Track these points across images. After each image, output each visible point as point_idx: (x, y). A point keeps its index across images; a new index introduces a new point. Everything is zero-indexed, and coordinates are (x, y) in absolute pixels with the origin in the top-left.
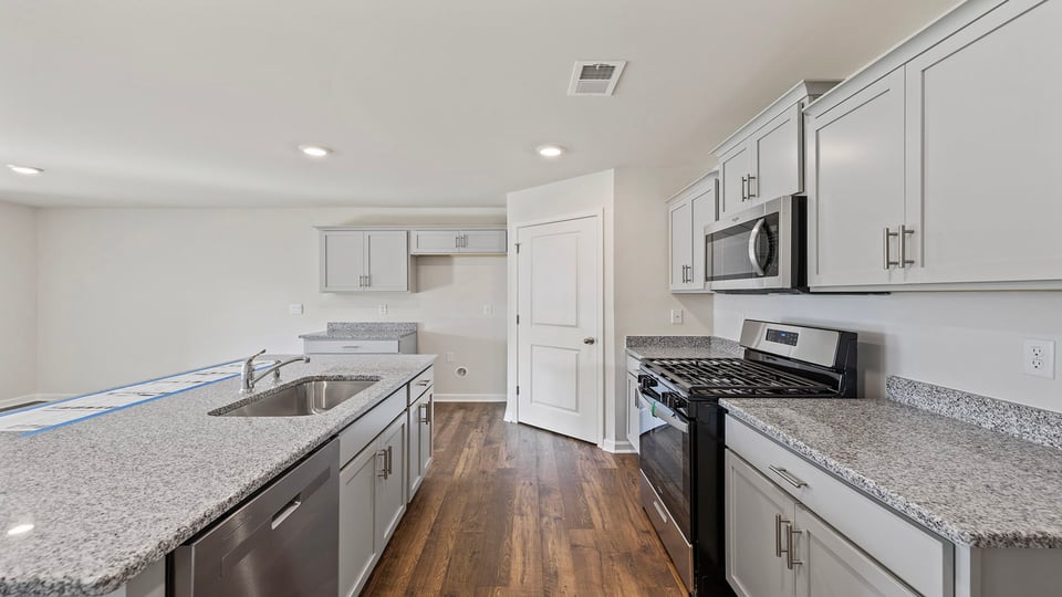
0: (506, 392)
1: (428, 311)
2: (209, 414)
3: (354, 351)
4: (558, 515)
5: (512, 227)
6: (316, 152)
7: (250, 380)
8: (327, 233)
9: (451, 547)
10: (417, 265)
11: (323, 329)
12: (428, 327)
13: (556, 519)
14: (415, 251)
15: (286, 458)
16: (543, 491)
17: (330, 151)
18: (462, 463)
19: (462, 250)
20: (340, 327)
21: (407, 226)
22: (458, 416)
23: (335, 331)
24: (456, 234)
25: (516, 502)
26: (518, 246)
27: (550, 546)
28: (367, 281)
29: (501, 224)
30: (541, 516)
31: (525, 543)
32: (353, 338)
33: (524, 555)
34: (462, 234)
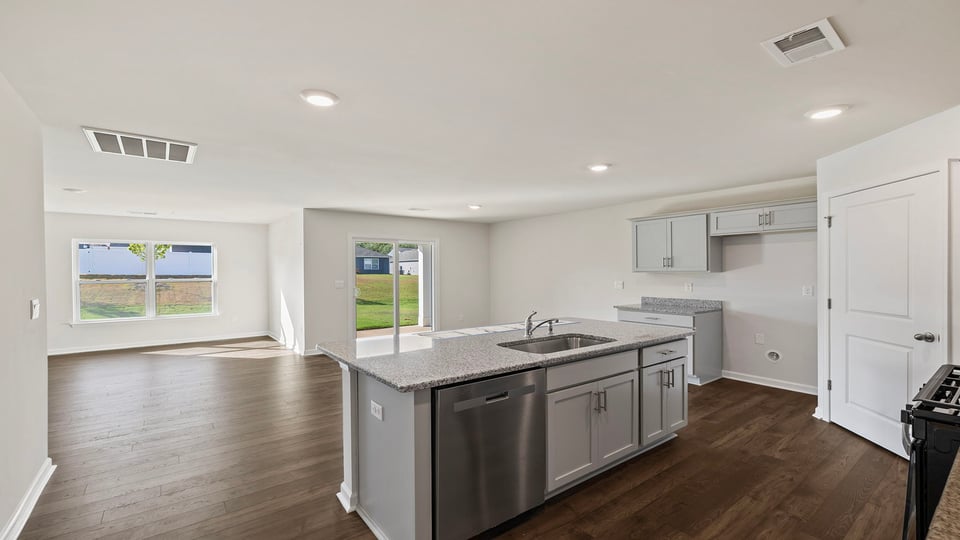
0: (816, 385)
1: (734, 290)
2: (499, 345)
3: (654, 322)
4: (799, 515)
5: (822, 197)
6: (599, 169)
7: (529, 329)
8: (638, 224)
9: (666, 491)
10: (722, 244)
11: (638, 302)
12: (734, 306)
13: (794, 517)
14: (714, 232)
15: (497, 368)
16: (802, 490)
17: (609, 165)
18: (728, 437)
19: (767, 227)
20: (651, 301)
21: (706, 211)
22: (757, 399)
23: (649, 305)
24: (760, 211)
25: (758, 487)
26: (830, 218)
27: (764, 533)
28: (670, 262)
29: (810, 196)
30: (779, 507)
31: (737, 519)
32: (653, 311)
33: (728, 526)
34: (767, 210)
